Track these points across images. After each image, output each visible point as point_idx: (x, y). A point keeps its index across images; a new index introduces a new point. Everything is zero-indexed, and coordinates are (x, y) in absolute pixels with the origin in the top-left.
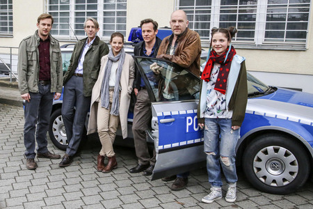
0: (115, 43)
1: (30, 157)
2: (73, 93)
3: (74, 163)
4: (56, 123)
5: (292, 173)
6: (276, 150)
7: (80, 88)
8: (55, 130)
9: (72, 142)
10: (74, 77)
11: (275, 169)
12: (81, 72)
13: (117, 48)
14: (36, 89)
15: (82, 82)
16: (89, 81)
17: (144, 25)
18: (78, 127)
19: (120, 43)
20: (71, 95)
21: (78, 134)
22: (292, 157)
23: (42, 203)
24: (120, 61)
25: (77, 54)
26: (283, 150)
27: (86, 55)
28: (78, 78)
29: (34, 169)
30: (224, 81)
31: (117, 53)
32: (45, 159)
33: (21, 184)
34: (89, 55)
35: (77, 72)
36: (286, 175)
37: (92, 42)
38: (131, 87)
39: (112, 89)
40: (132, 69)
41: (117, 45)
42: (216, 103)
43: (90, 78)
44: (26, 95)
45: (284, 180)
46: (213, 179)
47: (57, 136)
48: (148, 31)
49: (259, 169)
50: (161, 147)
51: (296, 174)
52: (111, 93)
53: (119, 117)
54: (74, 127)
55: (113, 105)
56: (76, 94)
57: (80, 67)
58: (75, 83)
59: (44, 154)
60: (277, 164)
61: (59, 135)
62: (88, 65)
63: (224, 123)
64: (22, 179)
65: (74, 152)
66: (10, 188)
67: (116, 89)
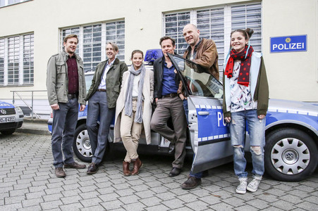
0: (136, 58)
1: (59, 166)
2: (97, 107)
3: (99, 171)
4: (80, 138)
5: (305, 161)
6: (290, 142)
7: (104, 102)
8: (79, 144)
9: (97, 152)
10: (97, 92)
11: (290, 159)
12: (105, 88)
13: (138, 63)
14: (66, 100)
15: (105, 96)
16: (112, 94)
17: (164, 41)
18: (103, 137)
19: (140, 58)
20: (95, 108)
21: (103, 143)
22: (304, 147)
23: (79, 206)
24: (141, 74)
25: (100, 73)
26: (296, 141)
27: (108, 73)
28: (102, 93)
29: (64, 177)
30: (247, 74)
31: (138, 67)
32: (72, 169)
33: (52, 190)
34: (110, 72)
35: (100, 88)
36: (300, 163)
37: (112, 62)
38: (152, 97)
39: (135, 99)
40: (152, 82)
41: (138, 60)
42: (242, 97)
43: (113, 91)
44: (56, 105)
45: (299, 168)
46: (240, 170)
47: (81, 149)
48: (168, 46)
49: (276, 160)
50: (200, 140)
51: (308, 162)
52: (134, 102)
53: (143, 124)
54: (99, 137)
55: (136, 114)
56: (99, 107)
57: (103, 83)
58: (99, 97)
59: (70, 165)
60: (292, 154)
61: (82, 148)
62: (111, 81)
63: (251, 114)
64: (54, 185)
65: (100, 161)
66: (44, 193)
67: (139, 99)
